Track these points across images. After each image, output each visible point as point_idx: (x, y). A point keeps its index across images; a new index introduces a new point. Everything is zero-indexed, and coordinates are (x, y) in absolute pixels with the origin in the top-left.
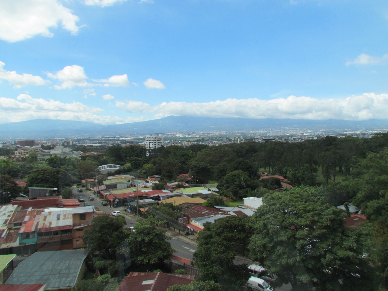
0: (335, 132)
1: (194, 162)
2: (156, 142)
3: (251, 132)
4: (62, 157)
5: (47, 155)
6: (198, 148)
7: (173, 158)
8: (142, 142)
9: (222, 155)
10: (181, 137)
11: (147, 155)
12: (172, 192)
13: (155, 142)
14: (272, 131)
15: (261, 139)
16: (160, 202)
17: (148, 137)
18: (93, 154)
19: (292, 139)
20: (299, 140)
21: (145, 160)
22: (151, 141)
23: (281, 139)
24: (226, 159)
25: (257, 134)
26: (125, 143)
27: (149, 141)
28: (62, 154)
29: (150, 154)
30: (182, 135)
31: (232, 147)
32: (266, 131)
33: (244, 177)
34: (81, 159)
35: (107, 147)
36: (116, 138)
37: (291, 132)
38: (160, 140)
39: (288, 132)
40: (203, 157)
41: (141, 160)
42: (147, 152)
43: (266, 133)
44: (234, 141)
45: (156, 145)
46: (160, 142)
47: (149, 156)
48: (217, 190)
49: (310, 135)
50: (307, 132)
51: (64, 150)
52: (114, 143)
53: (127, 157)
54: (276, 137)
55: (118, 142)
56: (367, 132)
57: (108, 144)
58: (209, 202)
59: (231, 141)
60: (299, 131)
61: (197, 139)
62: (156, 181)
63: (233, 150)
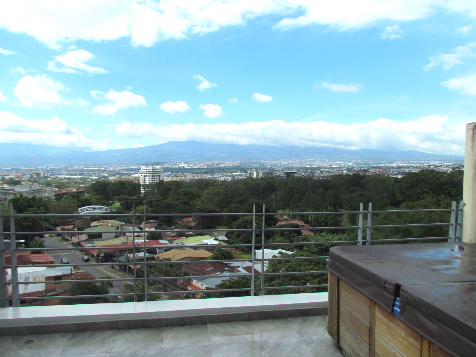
0: (368, 164)
1: (199, 202)
2: (154, 175)
3: (271, 162)
4: (30, 196)
5: (10, 194)
6: (206, 184)
7: (174, 197)
8: (136, 174)
9: (233, 194)
10: (185, 167)
11: (142, 191)
12: (172, 243)
13: (152, 175)
14: (296, 161)
15: (282, 171)
16: (156, 256)
17: (143, 169)
18: (71, 191)
19: (319, 172)
20: (327, 174)
21: (139, 200)
22: (147, 173)
23: (306, 171)
24: (238, 199)
25: (277, 165)
26: (114, 175)
27: (145, 173)
28: (30, 192)
29: (146, 190)
30: (186, 165)
31: (246, 184)
32: (289, 161)
33: (258, 223)
34: (55, 199)
35: (90, 180)
36: (101, 169)
37: (317, 163)
38: (158, 173)
39: (315, 163)
40: (211, 196)
41: (133, 200)
42: (142, 187)
43: (289, 164)
44: (250, 173)
45: (154, 179)
46: (158, 176)
47: (144, 193)
48: (226, 239)
49: (340, 167)
50: (336, 164)
51: (33, 186)
52: (100, 175)
53: (116, 195)
54: (300, 168)
55: (105, 174)
56: (403, 165)
57: (92, 176)
58: (215, 255)
59: (247, 174)
60: (327, 162)
61: (205, 170)
62: (152, 228)
63: (248, 187)
